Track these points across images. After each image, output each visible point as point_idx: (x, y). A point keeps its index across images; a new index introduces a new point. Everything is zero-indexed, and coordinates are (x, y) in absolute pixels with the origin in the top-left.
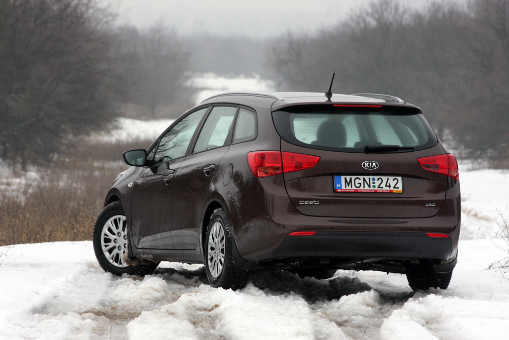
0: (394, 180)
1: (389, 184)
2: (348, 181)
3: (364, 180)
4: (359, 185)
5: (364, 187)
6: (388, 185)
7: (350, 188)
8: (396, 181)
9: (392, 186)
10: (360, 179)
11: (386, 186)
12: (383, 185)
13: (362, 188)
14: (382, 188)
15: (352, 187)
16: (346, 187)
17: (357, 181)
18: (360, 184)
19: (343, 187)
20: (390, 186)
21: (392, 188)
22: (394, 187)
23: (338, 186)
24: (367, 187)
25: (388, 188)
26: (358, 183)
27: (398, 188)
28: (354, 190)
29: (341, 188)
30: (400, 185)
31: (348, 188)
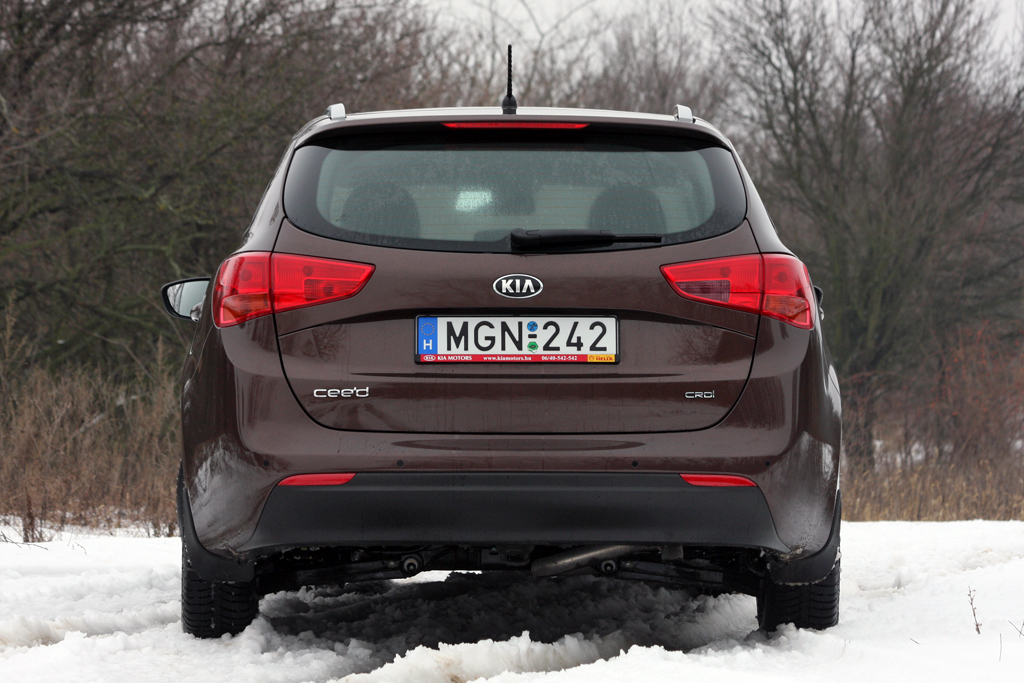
0: (592, 327)
1: (579, 338)
2: (458, 331)
3: (505, 328)
4: (489, 343)
5: (503, 348)
6: (574, 340)
7: (461, 350)
8: (598, 330)
9: (587, 343)
10: (491, 326)
11: (569, 344)
12: (560, 341)
13: (497, 350)
14: (558, 349)
15: (466, 348)
16: (449, 348)
17: (484, 331)
18: (492, 339)
19: (442, 349)
20: (579, 345)
21: (585, 350)
22: (593, 348)
23: (426, 345)
24: (511, 348)
25: (573, 350)
26: (487, 338)
27: (604, 349)
28: (473, 356)
29: (434, 352)
30: (610, 343)
31: (454, 350)
